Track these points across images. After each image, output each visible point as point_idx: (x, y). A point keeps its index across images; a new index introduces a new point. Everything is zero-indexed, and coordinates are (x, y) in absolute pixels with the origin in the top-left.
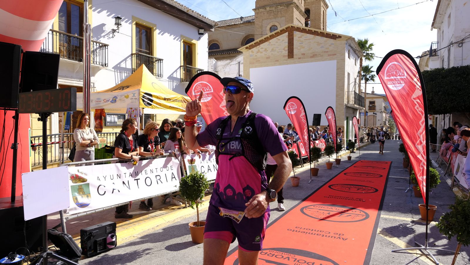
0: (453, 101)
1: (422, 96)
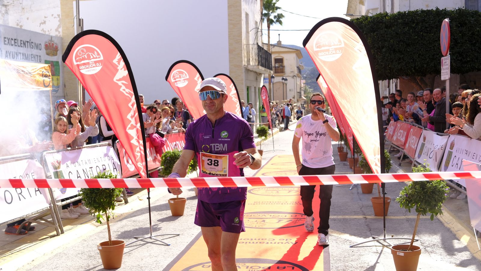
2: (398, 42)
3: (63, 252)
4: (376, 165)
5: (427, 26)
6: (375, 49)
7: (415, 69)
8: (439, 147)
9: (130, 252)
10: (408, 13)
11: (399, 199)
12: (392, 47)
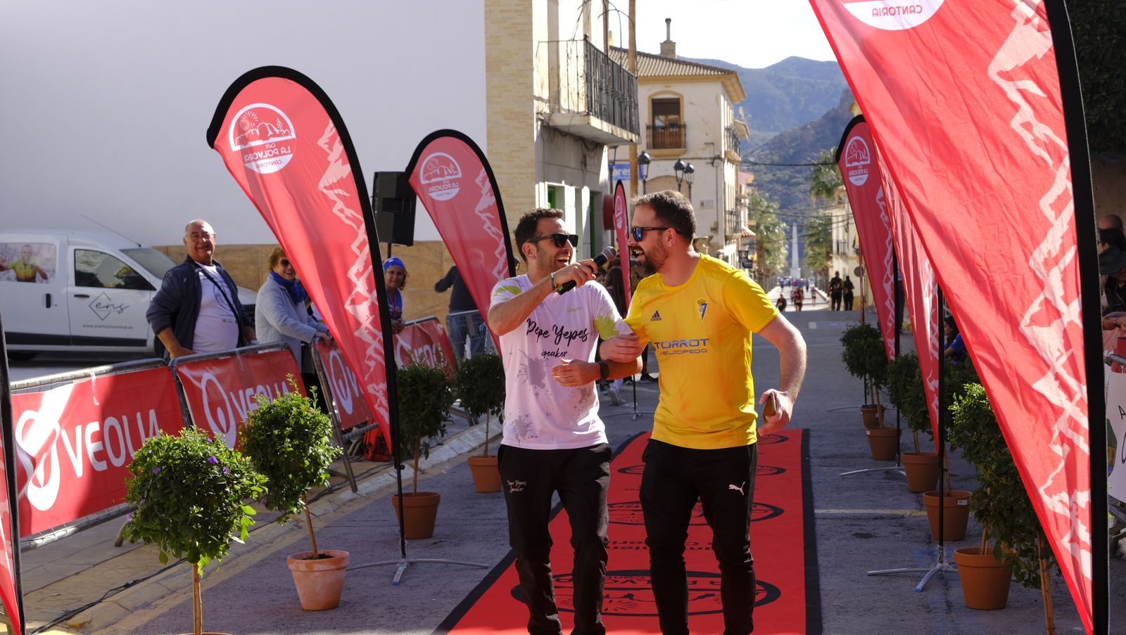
0: (1096, 97)
1: (1054, 63)
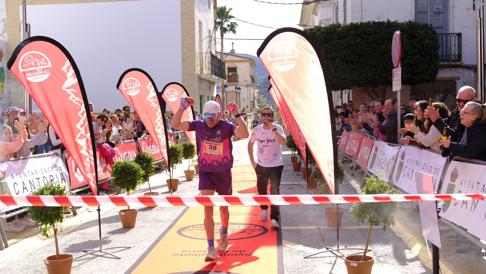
2: (350, 53)
3: (7, 267)
4: (330, 175)
5: (378, 38)
6: (328, 59)
7: (367, 80)
8: (390, 157)
9: (79, 266)
10: (360, 24)
11: (353, 209)
12: (345, 58)
